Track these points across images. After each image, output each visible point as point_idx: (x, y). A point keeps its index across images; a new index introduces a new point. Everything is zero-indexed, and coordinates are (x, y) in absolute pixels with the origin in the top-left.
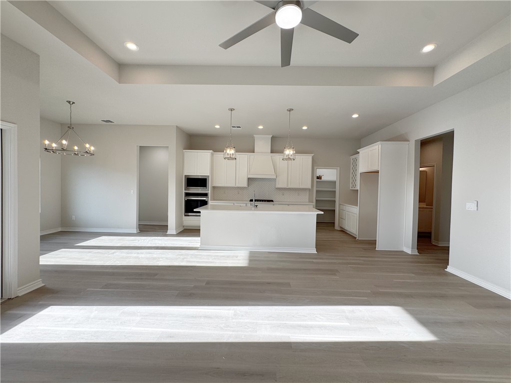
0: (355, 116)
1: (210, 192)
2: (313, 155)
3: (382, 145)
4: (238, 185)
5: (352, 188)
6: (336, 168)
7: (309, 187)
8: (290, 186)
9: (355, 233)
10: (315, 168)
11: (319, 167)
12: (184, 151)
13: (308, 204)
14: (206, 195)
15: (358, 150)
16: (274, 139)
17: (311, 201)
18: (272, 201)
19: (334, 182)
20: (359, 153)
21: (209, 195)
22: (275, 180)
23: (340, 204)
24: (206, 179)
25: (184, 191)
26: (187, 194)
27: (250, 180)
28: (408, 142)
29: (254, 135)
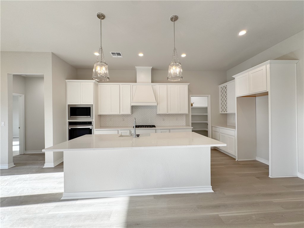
0: (242, 33)
1: (94, 120)
2: (189, 84)
3: (270, 63)
4: (122, 113)
5: (222, 112)
6: (208, 95)
7: (187, 112)
8: (170, 112)
9: (234, 155)
10: (190, 95)
11: (193, 95)
12: (67, 81)
13: (185, 127)
14: (90, 123)
15: (233, 76)
16: (153, 70)
17: (187, 125)
18: (154, 126)
19: (206, 108)
20: (234, 79)
21: (94, 123)
22: (156, 107)
23: (212, 127)
24: (90, 108)
25: (68, 121)
26: (71, 124)
27: (133, 108)
28: (297, 61)
29: (136, 67)
